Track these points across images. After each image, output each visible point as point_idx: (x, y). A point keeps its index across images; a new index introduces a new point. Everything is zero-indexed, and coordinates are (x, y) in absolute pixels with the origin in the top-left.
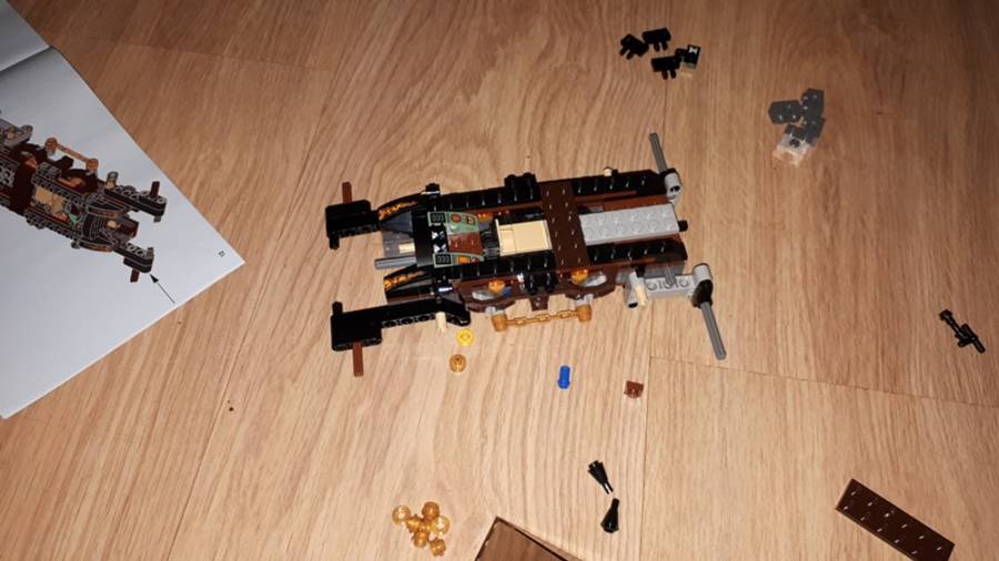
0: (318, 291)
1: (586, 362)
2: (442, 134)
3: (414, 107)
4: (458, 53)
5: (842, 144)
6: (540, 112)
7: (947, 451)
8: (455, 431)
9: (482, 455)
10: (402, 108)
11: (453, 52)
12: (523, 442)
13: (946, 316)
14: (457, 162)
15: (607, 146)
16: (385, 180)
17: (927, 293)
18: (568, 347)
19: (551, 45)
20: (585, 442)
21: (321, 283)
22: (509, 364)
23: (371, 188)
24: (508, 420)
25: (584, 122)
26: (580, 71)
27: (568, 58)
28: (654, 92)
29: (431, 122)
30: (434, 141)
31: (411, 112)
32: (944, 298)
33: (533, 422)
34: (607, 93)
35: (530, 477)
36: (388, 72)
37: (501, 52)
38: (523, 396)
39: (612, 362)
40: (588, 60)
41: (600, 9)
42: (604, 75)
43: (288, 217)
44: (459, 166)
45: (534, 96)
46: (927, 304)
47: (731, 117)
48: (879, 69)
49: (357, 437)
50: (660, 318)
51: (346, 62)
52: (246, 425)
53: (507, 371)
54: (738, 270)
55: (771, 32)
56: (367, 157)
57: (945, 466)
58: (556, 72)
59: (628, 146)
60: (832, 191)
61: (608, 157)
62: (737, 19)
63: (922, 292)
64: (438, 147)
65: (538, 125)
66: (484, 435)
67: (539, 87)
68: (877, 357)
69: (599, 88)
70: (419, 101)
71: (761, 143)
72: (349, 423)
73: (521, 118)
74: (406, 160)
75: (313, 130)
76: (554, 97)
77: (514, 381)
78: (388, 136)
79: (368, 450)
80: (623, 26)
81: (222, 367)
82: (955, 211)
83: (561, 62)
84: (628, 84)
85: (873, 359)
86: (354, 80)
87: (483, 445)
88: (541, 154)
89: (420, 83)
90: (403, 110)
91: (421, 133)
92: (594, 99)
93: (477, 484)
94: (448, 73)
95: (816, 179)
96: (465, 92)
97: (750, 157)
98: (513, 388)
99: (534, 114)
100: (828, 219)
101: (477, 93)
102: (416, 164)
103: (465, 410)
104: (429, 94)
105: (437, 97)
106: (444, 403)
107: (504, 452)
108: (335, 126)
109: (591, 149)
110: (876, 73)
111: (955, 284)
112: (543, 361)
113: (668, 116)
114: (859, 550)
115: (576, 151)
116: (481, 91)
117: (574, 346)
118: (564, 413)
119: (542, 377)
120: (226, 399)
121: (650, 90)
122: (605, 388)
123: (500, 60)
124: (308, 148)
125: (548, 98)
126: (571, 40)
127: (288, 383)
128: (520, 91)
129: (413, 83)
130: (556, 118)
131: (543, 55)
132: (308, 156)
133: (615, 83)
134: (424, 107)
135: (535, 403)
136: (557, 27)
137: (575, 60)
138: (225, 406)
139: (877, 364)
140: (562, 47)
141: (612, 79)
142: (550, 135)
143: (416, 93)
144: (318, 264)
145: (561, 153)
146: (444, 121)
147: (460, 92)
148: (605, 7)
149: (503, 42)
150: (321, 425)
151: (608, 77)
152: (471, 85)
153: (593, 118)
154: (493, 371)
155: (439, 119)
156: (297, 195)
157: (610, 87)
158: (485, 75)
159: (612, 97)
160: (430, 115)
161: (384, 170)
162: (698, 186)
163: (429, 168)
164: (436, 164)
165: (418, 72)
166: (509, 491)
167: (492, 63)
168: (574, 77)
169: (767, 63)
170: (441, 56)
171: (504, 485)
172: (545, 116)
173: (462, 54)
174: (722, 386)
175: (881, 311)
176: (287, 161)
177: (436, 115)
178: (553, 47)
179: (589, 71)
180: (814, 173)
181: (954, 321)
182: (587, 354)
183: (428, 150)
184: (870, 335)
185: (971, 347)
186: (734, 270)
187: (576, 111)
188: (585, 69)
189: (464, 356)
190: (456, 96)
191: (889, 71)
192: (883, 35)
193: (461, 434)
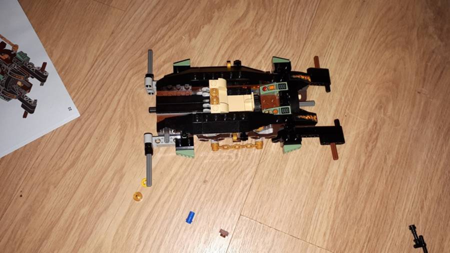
0: (80, 139)
1: (205, 210)
3: (160, 40)
4: (193, 11)
5: (391, 106)
8: (126, 234)
9: (136, 250)
11: (191, 9)
13: (413, 228)
16: (132, 80)
17: (407, 210)
18: (199, 199)
21: (83, 135)
22: (165, 202)
23: (124, 83)
26: (256, 34)
27: (252, 25)
29: (167, 50)
31: (157, 43)
32: (416, 215)
33: (167, 238)
36: (152, 16)
37: (216, 14)
38: (167, 221)
39: (219, 212)
40: (263, 28)
42: (268, 39)
43: (77, 93)
45: (226, 45)
46: (405, 217)
48: (429, 64)
49: (77, 225)
50: (253, 192)
51: (132, 7)
52: (26, 206)
53: (163, 207)
54: (305, 173)
55: (373, 28)
56: (126, 66)
58: (243, 32)
60: (374, 136)
62: (356, 17)
63: (405, 209)
66: (140, 240)
68: (365, 243)
69: (264, 46)
70: (163, 37)
71: (343, 98)
72: (75, 217)
75: (103, 45)
77: (165, 212)
79: (80, 233)
81: (22, 172)
82: (442, 163)
83: (248, 26)
84: (281, 46)
85: (362, 242)
86: (133, 18)
87: (138, 245)
89: (168, 26)
90: (154, 40)
92: (258, 53)
94: (184, 22)
95: (368, 127)
96: (189, 35)
97: (334, 107)
98: (162, 217)
99: (223, 56)
100: (366, 153)
101: (196, 38)
103: (134, 224)
104: (170, 33)
105: (174, 36)
106: (125, 217)
108: (115, 44)
110: (426, 66)
111: (426, 208)
112: (183, 205)
116: (198, 37)
118: (185, 237)
119: (180, 214)
120: (21, 190)
123: (214, 19)
124: (98, 54)
125: (234, 47)
126: (257, 13)
127: (52, 187)
128: (219, 41)
129: (163, 25)
131: (239, 21)
132: (96, 60)
133: (273, 45)
134: (165, 41)
135: (172, 228)
136: (252, 4)
137: (256, 26)
138: (19, 194)
139: (363, 246)
140: (251, 17)
141: (273, 42)
143: (163, 31)
144: (84, 124)
146: (173, 52)
147: (187, 35)
149: (219, 8)
150: (62, 214)
151: (271, 41)
152: (194, 32)
154: (155, 205)
156: (84, 82)
157: (270, 47)
158: (203, 27)
159: (269, 54)
160: (167, 46)
161: (133, 75)
165: (168, 19)
167: (210, 20)
168: (251, 37)
169: (364, 48)
170: (183, 11)
173: (195, 12)
174: (273, 241)
175: (376, 217)
176: (85, 61)
177: (170, 47)
178: (245, 16)
179: (261, 35)
180: (368, 124)
181: (416, 232)
182: (208, 205)
184: (366, 228)
185: (421, 249)
186: (302, 173)
188: (259, 33)
189: (142, 193)
190: (184, 37)
191: (435, 65)
192: (439, 43)
193: (128, 237)
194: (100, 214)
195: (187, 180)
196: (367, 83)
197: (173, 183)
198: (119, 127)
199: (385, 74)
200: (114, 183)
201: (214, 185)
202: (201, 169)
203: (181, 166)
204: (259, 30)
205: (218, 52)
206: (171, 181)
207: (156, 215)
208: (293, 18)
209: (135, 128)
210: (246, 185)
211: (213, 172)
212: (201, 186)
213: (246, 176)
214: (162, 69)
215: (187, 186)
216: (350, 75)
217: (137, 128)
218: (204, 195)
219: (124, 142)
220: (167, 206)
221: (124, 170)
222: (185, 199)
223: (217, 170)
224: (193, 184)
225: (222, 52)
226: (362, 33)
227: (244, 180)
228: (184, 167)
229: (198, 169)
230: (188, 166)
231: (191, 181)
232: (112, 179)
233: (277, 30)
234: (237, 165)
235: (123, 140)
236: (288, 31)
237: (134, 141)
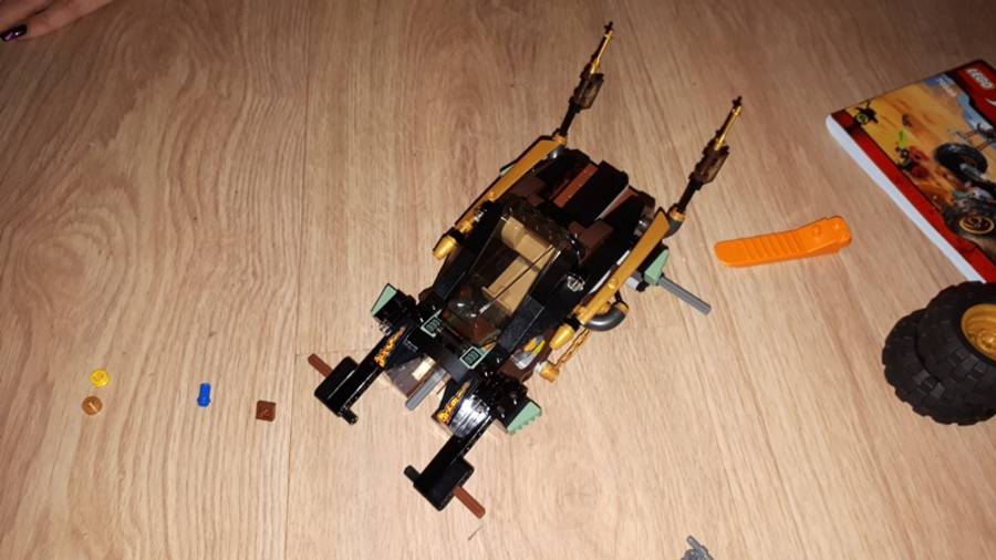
1: (229, 375)
2: (77, 184)
3: (48, 163)
4: (95, 103)
5: (477, 118)
6: (181, 145)
7: (583, 380)
8: (91, 473)
9: (120, 490)
10: (35, 167)
11: (90, 103)
12: (164, 467)
14: (94, 207)
15: (250, 162)
16: (16, 238)
18: (211, 363)
19: (191, 78)
20: (228, 454)
22: (148, 396)
24: (147, 451)
25: (225, 145)
26: (221, 97)
27: (208, 88)
28: (295, 103)
30: (69, 191)
31: (45, 169)
33: (174, 446)
34: (248, 114)
35: (171, 500)
36: (21, 134)
37: (139, 95)
38: (164, 422)
39: (256, 368)
40: (228, 87)
41: (241, 37)
42: (244, 98)
44: (96, 210)
45: (174, 129)
47: (371, 114)
48: (511, 45)
50: (305, 315)
53: (147, 402)
54: (382, 255)
55: (408, 29)
57: (582, 393)
58: (196, 102)
59: (271, 159)
60: (470, 165)
61: (251, 172)
62: (376, 23)
64: (73, 196)
65: (177, 156)
66: (122, 471)
67: (180, 118)
69: (240, 110)
70: (54, 156)
71: (401, 134)
73: (160, 152)
74: (38, 216)
76: (194, 126)
77: (154, 409)
78: (20, 196)
80: (263, 48)
83: (201, 92)
84: (269, 100)
87: (121, 481)
88: (181, 180)
89: (56, 138)
90: (37, 166)
91: (54, 187)
92: (235, 120)
93: (114, 521)
94: (84, 125)
95: (454, 157)
96: (102, 138)
97: (391, 150)
98: (153, 417)
99: (174, 146)
100: (467, 193)
101: (114, 137)
102: (50, 217)
103: (102, 452)
104: (64, 147)
105: (73, 149)
106: (78, 450)
107: (143, 483)
109: (232, 168)
110: (508, 49)
112: (184, 385)
113: (309, 125)
114: (503, 491)
115: (218, 173)
116: (119, 134)
117: (216, 363)
118: (206, 431)
119: (183, 400)
121: (291, 103)
122: (249, 395)
123: (139, 102)
125: (189, 128)
126: (211, 71)
128: (159, 128)
129: (48, 141)
130: (197, 145)
131: (183, 90)
133: (256, 101)
134: (58, 161)
135: (176, 427)
136: (197, 62)
137: (216, 87)
140: (202, 78)
141: (253, 99)
142: (190, 162)
143: (50, 148)
145: (201, 178)
146: (80, 171)
147: (97, 139)
148: (245, 36)
149: (142, 84)
151: (249, 98)
152: (109, 130)
153: (234, 139)
154: (131, 405)
155: (74, 169)
157: (251, 107)
158: (123, 118)
159: (254, 115)
160: (65, 166)
162: (341, 185)
163: (63, 218)
164: (72, 213)
165: (53, 129)
166: (150, 519)
167: (130, 106)
168: (214, 104)
170: (77, 109)
171: (144, 514)
172: (186, 147)
173: (99, 103)
177: (72, 166)
178: (192, 80)
179: (229, 95)
180: (452, 153)
182: (231, 365)
183: (62, 202)
186: (378, 256)
187: (217, 134)
188: (225, 94)
189: (99, 396)
190: (92, 145)
191: (520, 46)
192: (515, 14)
193: (97, 475)
194: (26, 466)
195: (178, 345)
196: (428, 102)
197: (153, 360)
198: (16, 317)
199: (451, 80)
200: (38, 405)
201: (230, 332)
202: (196, 319)
203: (158, 329)
204: (224, 91)
205: (163, 142)
206: (147, 358)
207: (139, 421)
208: (273, 56)
209: (47, 307)
210: (289, 310)
211: (221, 314)
212: (206, 345)
213: (284, 297)
214: (68, 201)
215: (180, 354)
216: (398, 99)
217: (52, 307)
218: (217, 355)
219: (34, 335)
220: (154, 400)
221: (50, 378)
222: (185, 374)
223: (227, 310)
224: (190, 347)
225: (170, 141)
226: (393, 41)
227: (282, 303)
228: (164, 329)
229: (192, 323)
230: (172, 323)
231: (186, 344)
232: (31, 401)
233: (254, 81)
234: (260, 288)
235: (31, 334)
236: (272, 76)
237: (52, 327)
